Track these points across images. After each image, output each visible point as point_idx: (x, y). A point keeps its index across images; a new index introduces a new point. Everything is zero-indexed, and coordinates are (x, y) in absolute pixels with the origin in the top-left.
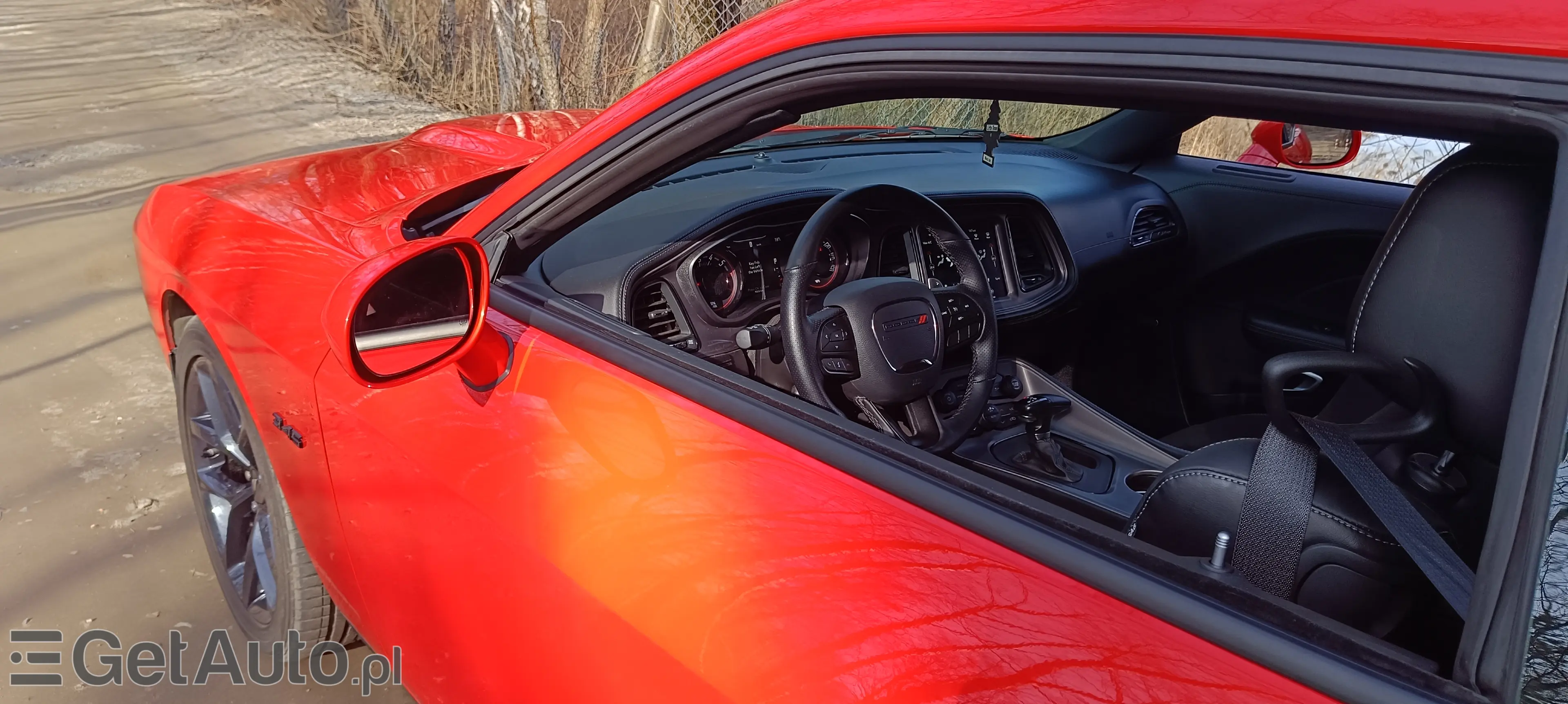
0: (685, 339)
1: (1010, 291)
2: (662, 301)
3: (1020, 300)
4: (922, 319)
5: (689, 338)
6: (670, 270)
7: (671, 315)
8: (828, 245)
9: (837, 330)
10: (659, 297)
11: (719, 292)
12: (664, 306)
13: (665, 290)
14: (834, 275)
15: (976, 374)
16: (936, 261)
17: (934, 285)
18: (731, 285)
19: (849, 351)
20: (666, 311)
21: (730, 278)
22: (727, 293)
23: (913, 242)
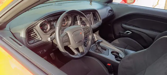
0: (39, 39)
1: (93, 24)
2: (34, 32)
3: (94, 25)
4: (81, 33)
5: (40, 38)
6: (35, 26)
7: (36, 34)
8: (65, 19)
9: (66, 37)
10: (33, 31)
11: (45, 29)
12: (34, 33)
13: (34, 30)
14: (66, 23)
15: (89, 40)
16: (82, 20)
17: (82, 26)
18: (48, 27)
19: (68, 41)
20: (34, 34)
21: (47, 26)
22: (47, 29)
23: (78, 17)
